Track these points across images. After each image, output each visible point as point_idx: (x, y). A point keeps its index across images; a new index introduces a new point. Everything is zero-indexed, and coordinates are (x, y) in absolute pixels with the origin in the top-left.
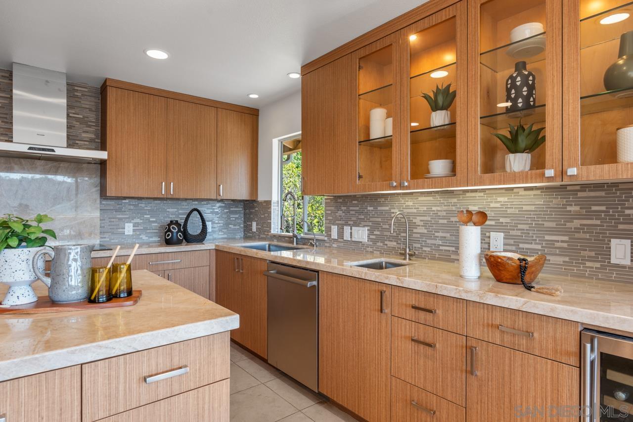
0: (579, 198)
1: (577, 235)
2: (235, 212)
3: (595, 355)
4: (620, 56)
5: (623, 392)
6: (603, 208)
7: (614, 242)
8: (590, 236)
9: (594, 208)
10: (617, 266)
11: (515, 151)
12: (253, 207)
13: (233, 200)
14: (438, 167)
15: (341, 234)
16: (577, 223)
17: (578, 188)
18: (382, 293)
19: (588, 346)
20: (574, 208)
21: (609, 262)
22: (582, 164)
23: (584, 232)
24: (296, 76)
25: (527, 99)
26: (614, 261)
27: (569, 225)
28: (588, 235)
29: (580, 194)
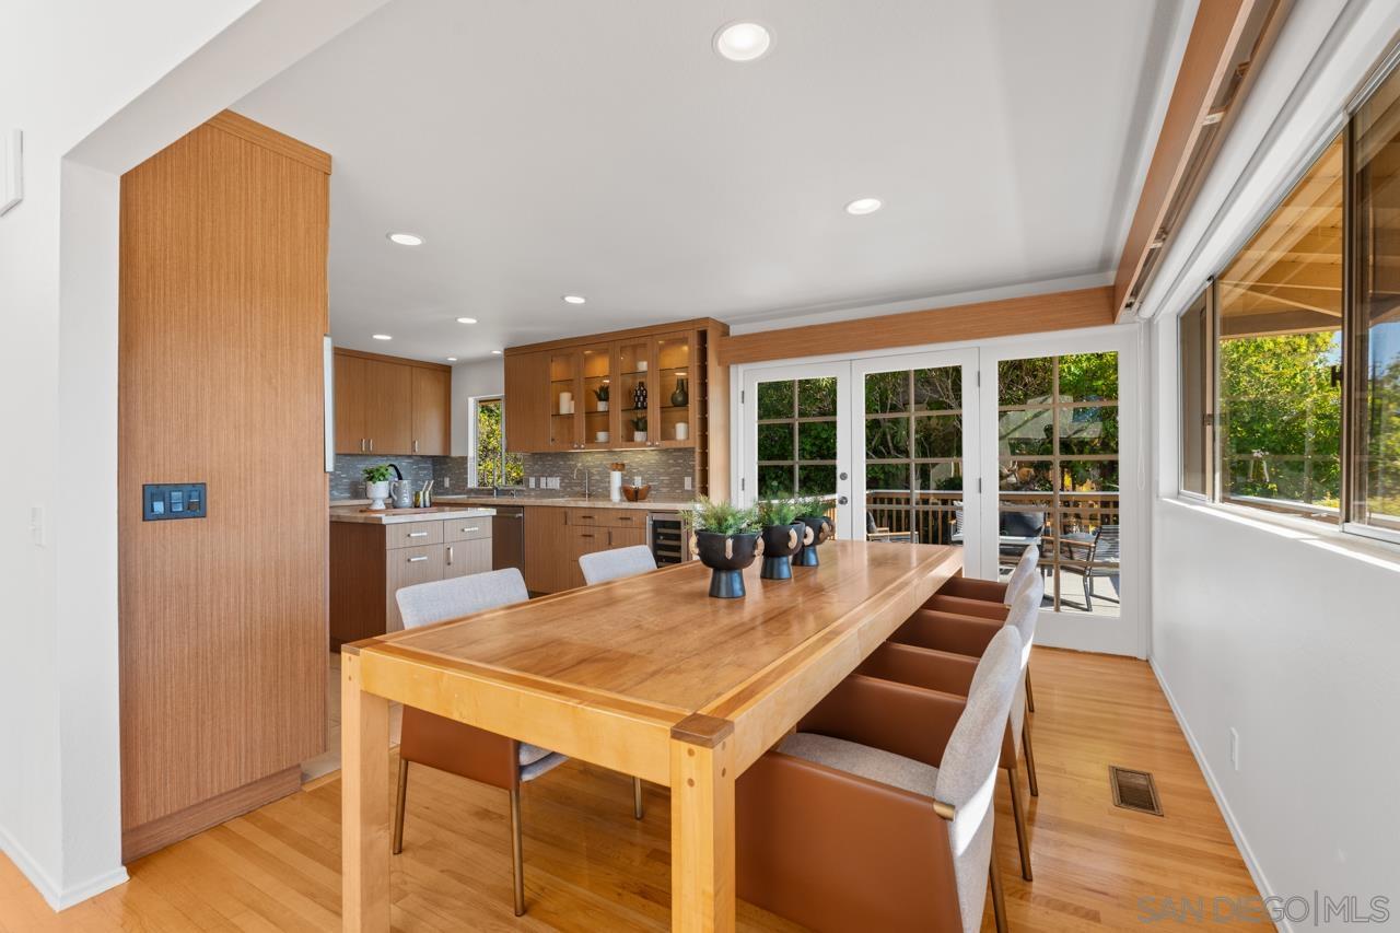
2: (425, 469)
3: (650, 522)
4: (677, 388)
5: (661, 536)
6: (682, 461)
9: (679, 461)
11: (638, 430)
12: (446, 463)
13: (422, 456)
14: (602, 436)
15: (538, 483)
18: (566, 513)
19: (649, 518)
22: (662, 440)
24: (498, 352)
25: (642, 403)
26: (686, 488)
27: (669, 470)
28: (676, 476)
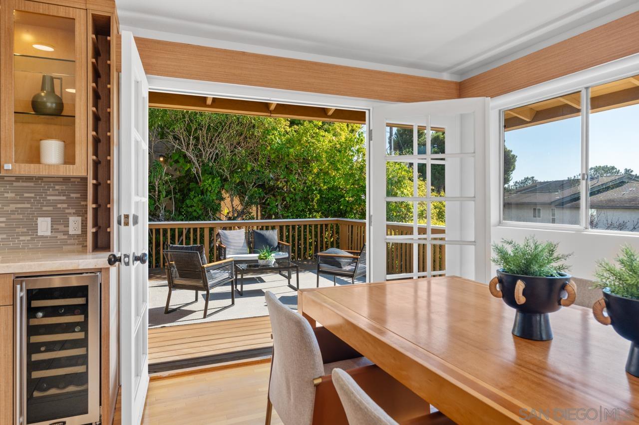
0: (14, 187)
1: (13, 216)
3: (24, 294)
4: (43, 89)
5: (41, 312)
6: (33, 195)
7: (40, 219)
8: (23, 216)
9: (26, 195)
10: (42, 237)
16: (13, 207)
17: (14, 179)
19: (18, 287)
20: (10, 195)
21: (37, 235)
22: (16, 162)
23: (18, 214)
26: (39, 234)
27: (6, 208)
28: (21, 216)
29: (15, 184)
